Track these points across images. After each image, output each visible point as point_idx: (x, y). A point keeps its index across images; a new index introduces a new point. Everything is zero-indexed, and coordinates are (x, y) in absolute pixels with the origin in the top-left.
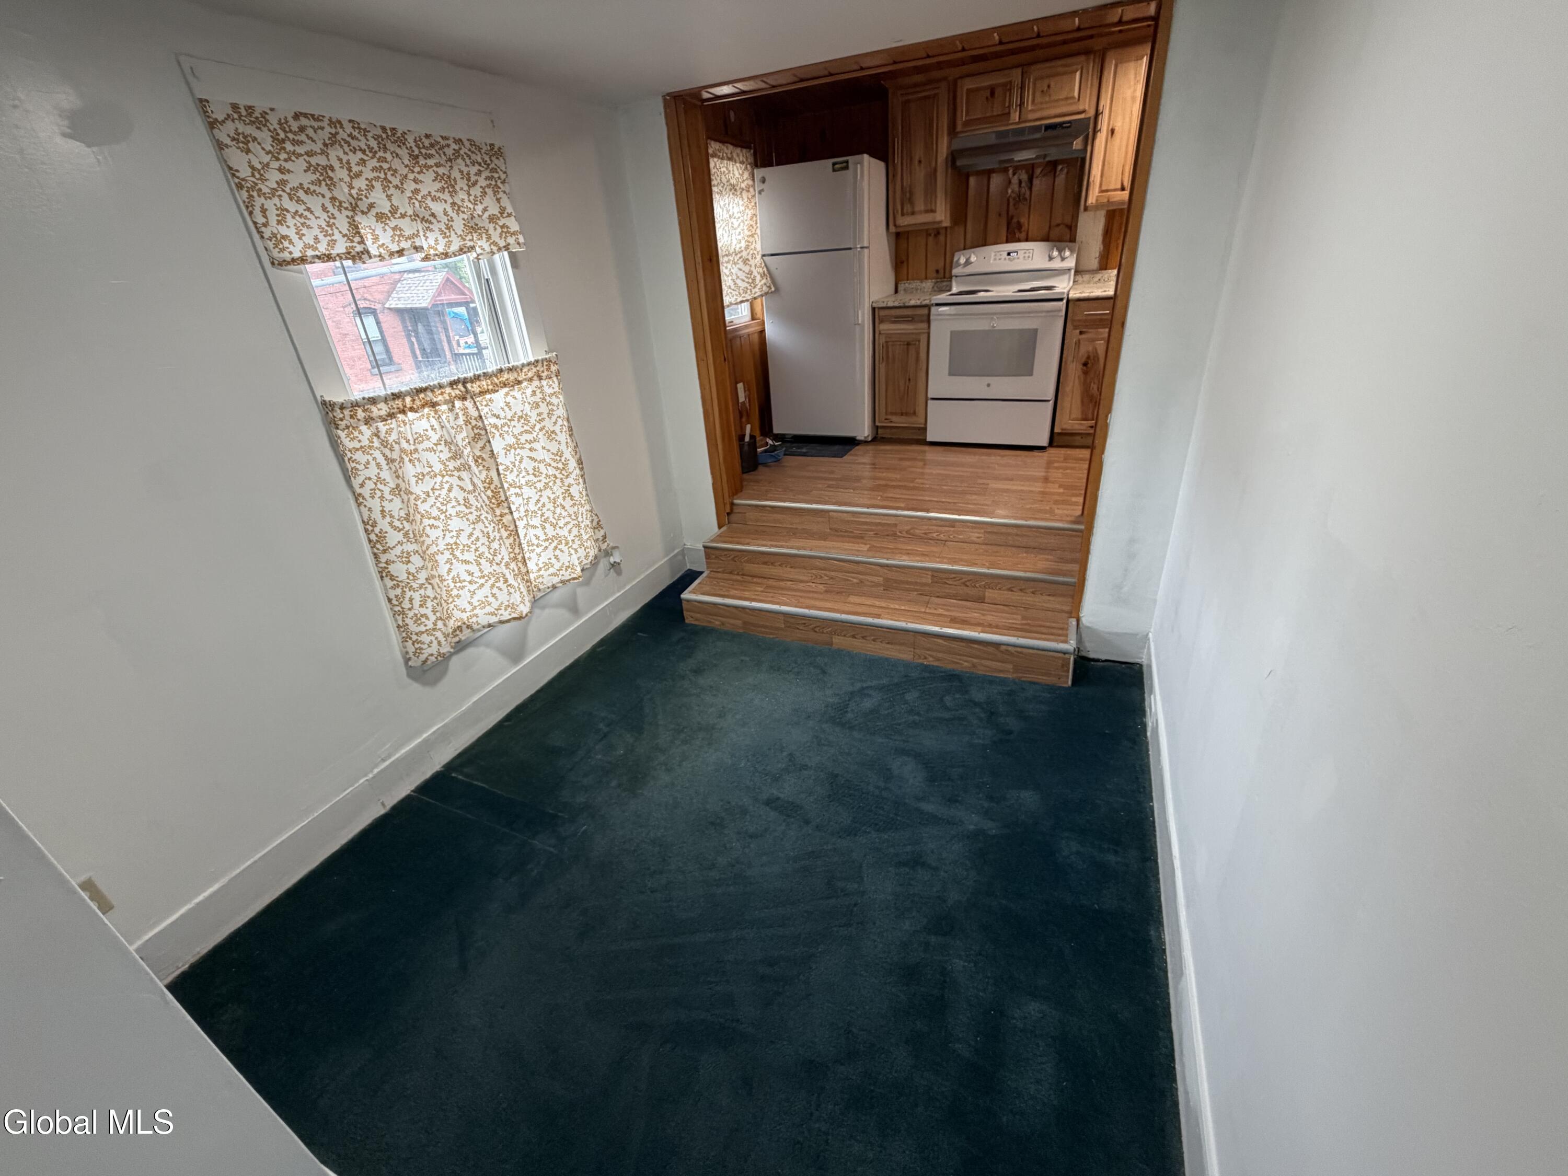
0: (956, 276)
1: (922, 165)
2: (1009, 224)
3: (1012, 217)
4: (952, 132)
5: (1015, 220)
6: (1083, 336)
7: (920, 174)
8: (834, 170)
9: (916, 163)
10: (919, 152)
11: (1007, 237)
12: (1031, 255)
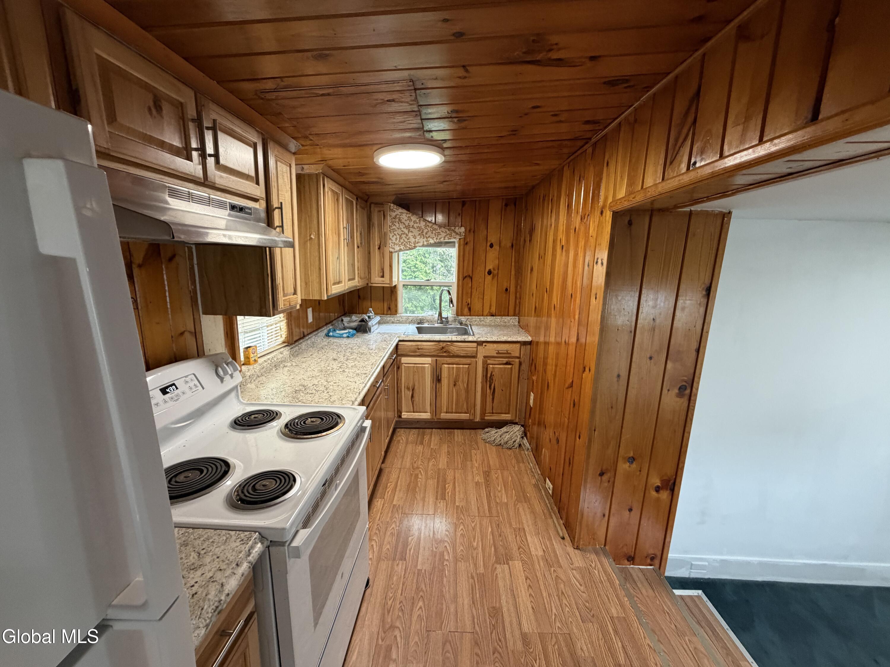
12: (194, 381)
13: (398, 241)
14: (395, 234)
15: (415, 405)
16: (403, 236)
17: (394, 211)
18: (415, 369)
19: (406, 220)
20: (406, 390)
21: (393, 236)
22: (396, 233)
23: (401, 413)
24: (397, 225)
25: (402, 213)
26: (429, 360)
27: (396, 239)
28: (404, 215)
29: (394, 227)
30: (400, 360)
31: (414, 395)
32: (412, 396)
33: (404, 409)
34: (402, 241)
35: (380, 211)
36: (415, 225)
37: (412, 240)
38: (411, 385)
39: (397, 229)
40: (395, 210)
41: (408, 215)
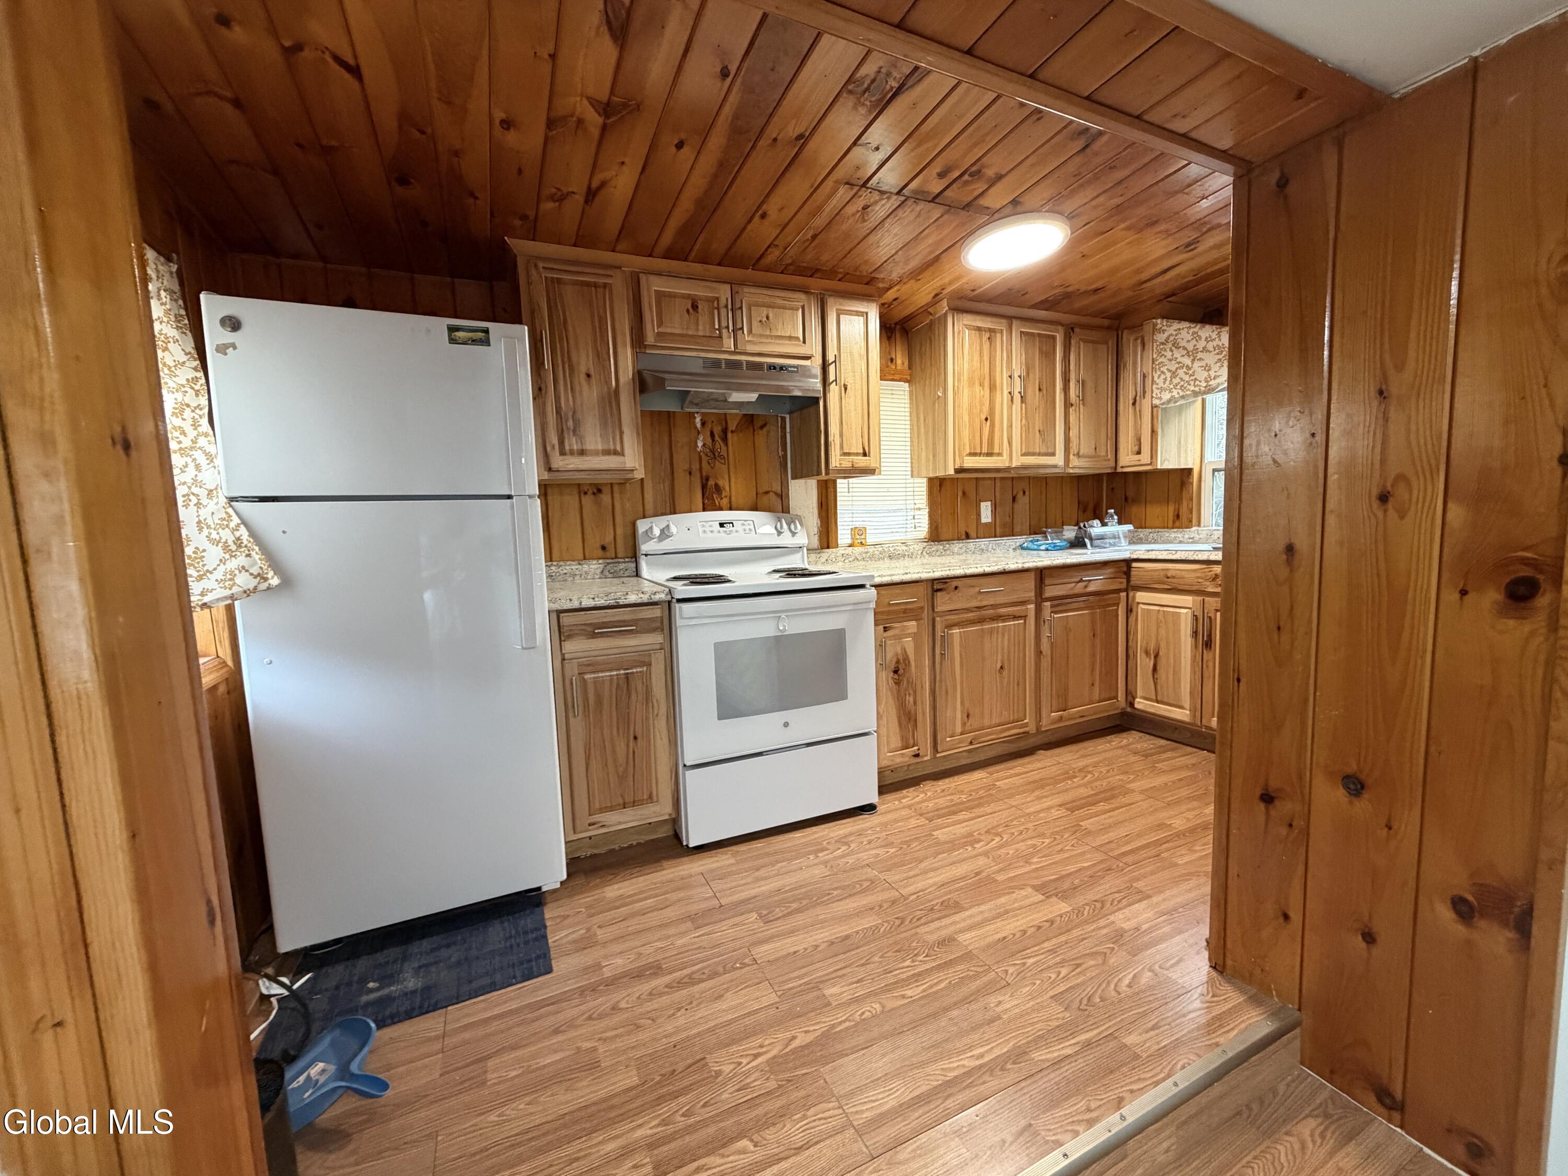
0: (646, 555)
1: (593, 380)
2: (704, 487)
3: (707, 479)
4: (638, 341)
5: (711, 483)
6: (889, 633)
7: (590, 395)
8: (452, 341)
9: (583, 377)
10: (584, 361)
11: (704, 504)
12: (752, 527)
13: (1168, 382)
14: (1163, 372)
15: (1159, 687)
16: (1181, 372)
17: (1164, 331)
18: (1161, 616)
19: (1188, 341)
20: (1144, 655)
21: (1159, 377)
22: (1164, 369)
23: (1134, 698)
24: (1169, 354)
25: (1180, 329)
26: (1188, 600)
27: (1165, 379)
28: (1184, 333)
29: (1162, 359)
30: (1134, 597)
31: (1158, 667)
32: (1155, 669)
33: (1140, 693)
34: (1175, 381)
35: (1136, 339)
36: (1210, 346)
37: (1202, 375)
38: (1152, 647)
39: (1167, 362)
40: (1165, 328)
41: (1191, 331)
